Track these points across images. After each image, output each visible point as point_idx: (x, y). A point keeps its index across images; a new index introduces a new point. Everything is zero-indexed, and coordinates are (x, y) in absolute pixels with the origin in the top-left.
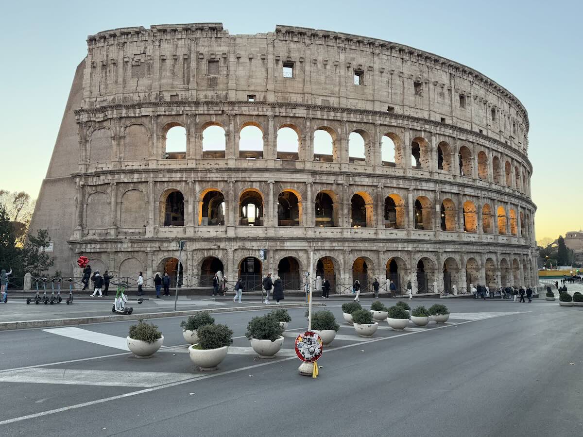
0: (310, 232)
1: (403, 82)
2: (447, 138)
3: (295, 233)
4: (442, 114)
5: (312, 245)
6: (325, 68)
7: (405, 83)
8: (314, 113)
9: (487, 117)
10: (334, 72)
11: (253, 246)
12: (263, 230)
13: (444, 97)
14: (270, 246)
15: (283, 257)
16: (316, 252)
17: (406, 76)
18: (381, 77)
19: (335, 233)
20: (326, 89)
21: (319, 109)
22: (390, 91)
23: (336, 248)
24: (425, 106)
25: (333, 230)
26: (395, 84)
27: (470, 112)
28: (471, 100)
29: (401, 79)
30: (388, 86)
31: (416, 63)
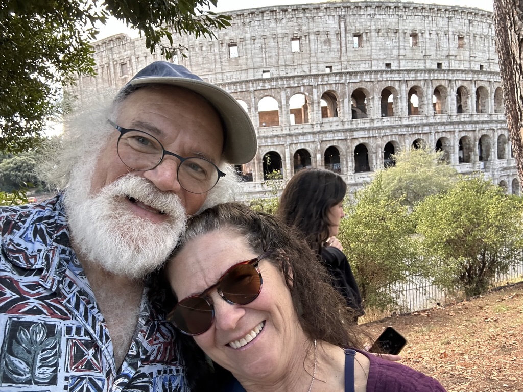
1: (278, 43)
2: (334, 86)
4: (327, 63)
6: (202, 50)
7: (279, 43)
9: (399, 46)
10: (210, 51)
13: (330, 43)
17: (280, 36)
18: (254, 44)
20: (204, 68)
22: (264, 55)
24: (305, 60)
26: (269, 47)
27: (369, 48)
28: (371, 36)
29: (275, 41)
30: (262, 51)
31: (293, 18)
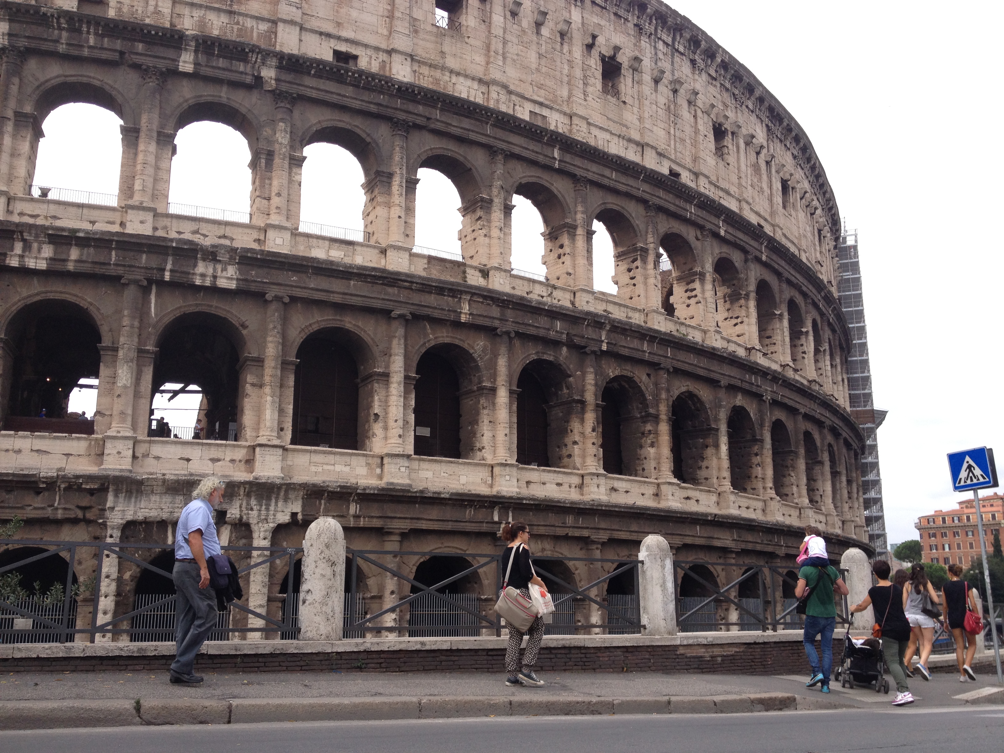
0: (505, 478)
1: (695, 117)
3: (463, 480)
4: (758, 215)
6: (538, 33)
7: (699, 119)
8: (514, 140)
10: (559, 49)
12: (368, 464)
13: (760, 175)
17: (699, 103)
18: (656, 91)
19: (566, 487)
20: (541, 85)
22: (672, 130)
23: (571, 533)
25: (560, 478)
26: (681, 118)
27: (796, 223)
28: (796, 199)
29: (691, 110)
30: (669, 119)
31: (715, 79)
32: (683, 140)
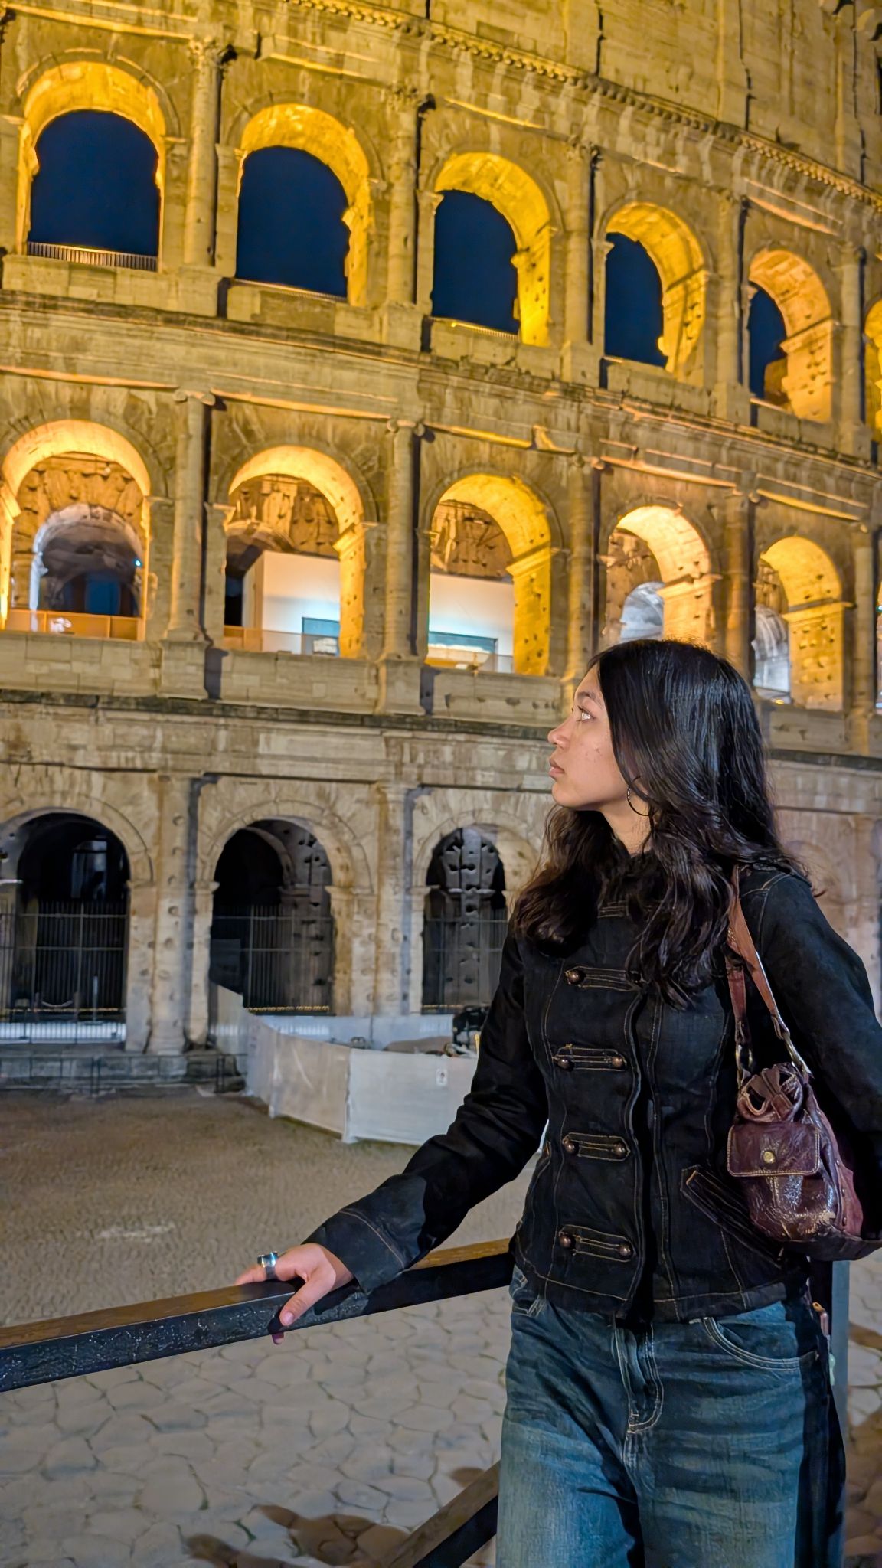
0: (400, 686)
3: (319, 691)
5: (407, 758)
8: (438, 71)
11: (74, 748)
12: (136, 662)
14: (175, 752)
15: (248, 820)
16: (425, 799)
21: (466, 57)
23: (528, 782)
32: (808, 84)
